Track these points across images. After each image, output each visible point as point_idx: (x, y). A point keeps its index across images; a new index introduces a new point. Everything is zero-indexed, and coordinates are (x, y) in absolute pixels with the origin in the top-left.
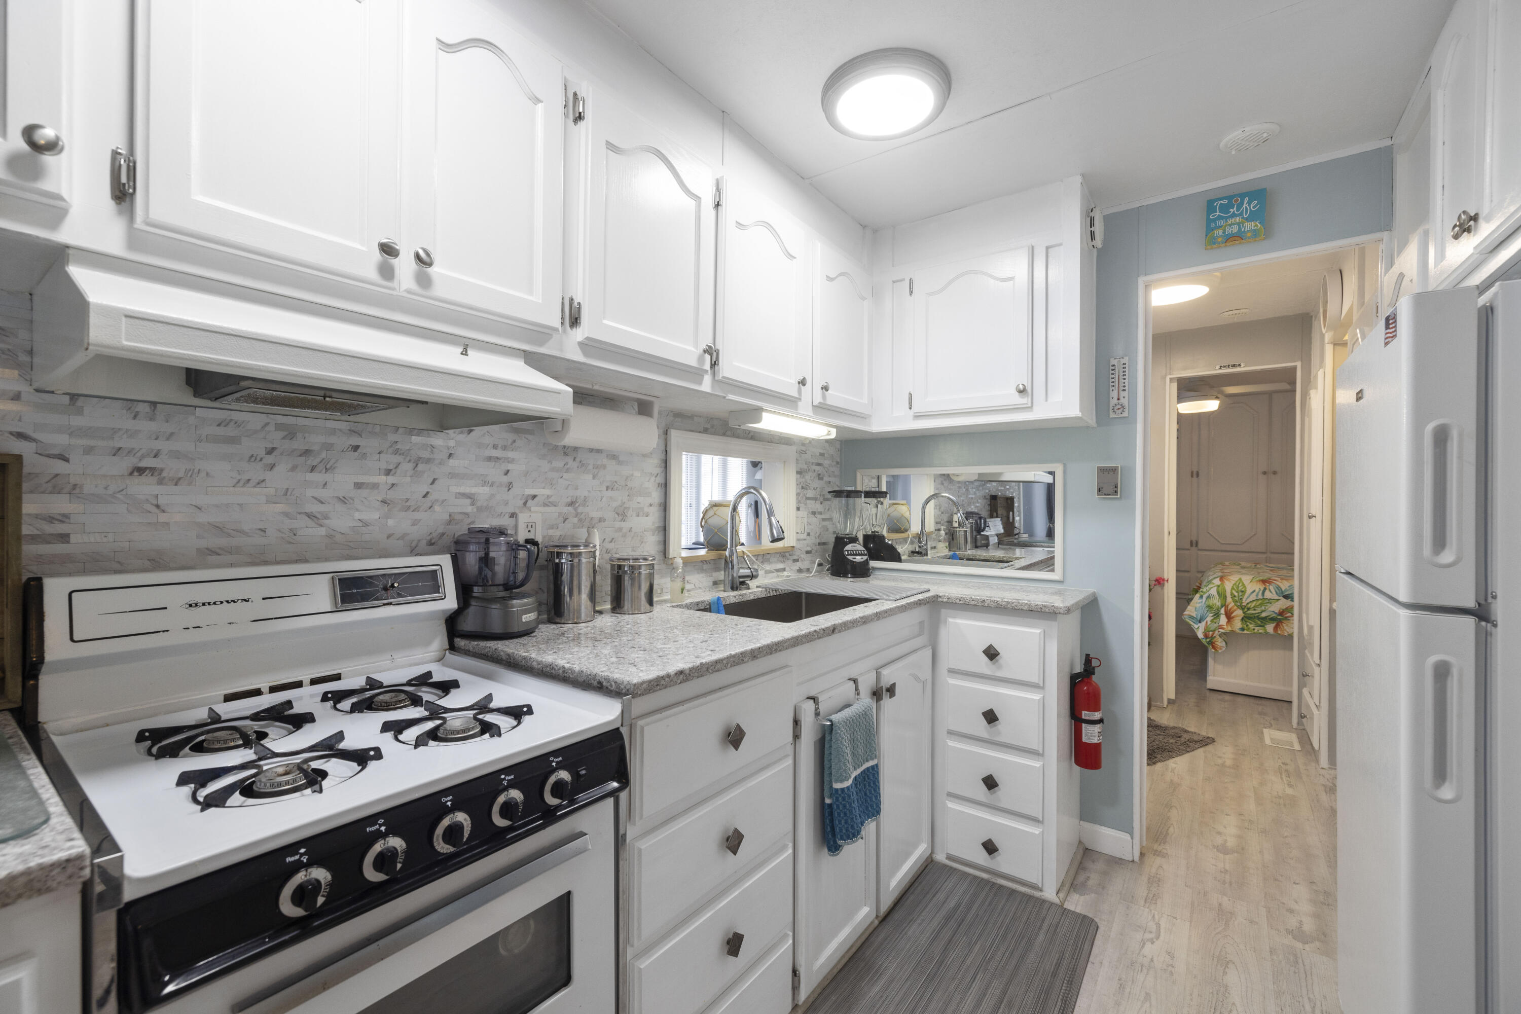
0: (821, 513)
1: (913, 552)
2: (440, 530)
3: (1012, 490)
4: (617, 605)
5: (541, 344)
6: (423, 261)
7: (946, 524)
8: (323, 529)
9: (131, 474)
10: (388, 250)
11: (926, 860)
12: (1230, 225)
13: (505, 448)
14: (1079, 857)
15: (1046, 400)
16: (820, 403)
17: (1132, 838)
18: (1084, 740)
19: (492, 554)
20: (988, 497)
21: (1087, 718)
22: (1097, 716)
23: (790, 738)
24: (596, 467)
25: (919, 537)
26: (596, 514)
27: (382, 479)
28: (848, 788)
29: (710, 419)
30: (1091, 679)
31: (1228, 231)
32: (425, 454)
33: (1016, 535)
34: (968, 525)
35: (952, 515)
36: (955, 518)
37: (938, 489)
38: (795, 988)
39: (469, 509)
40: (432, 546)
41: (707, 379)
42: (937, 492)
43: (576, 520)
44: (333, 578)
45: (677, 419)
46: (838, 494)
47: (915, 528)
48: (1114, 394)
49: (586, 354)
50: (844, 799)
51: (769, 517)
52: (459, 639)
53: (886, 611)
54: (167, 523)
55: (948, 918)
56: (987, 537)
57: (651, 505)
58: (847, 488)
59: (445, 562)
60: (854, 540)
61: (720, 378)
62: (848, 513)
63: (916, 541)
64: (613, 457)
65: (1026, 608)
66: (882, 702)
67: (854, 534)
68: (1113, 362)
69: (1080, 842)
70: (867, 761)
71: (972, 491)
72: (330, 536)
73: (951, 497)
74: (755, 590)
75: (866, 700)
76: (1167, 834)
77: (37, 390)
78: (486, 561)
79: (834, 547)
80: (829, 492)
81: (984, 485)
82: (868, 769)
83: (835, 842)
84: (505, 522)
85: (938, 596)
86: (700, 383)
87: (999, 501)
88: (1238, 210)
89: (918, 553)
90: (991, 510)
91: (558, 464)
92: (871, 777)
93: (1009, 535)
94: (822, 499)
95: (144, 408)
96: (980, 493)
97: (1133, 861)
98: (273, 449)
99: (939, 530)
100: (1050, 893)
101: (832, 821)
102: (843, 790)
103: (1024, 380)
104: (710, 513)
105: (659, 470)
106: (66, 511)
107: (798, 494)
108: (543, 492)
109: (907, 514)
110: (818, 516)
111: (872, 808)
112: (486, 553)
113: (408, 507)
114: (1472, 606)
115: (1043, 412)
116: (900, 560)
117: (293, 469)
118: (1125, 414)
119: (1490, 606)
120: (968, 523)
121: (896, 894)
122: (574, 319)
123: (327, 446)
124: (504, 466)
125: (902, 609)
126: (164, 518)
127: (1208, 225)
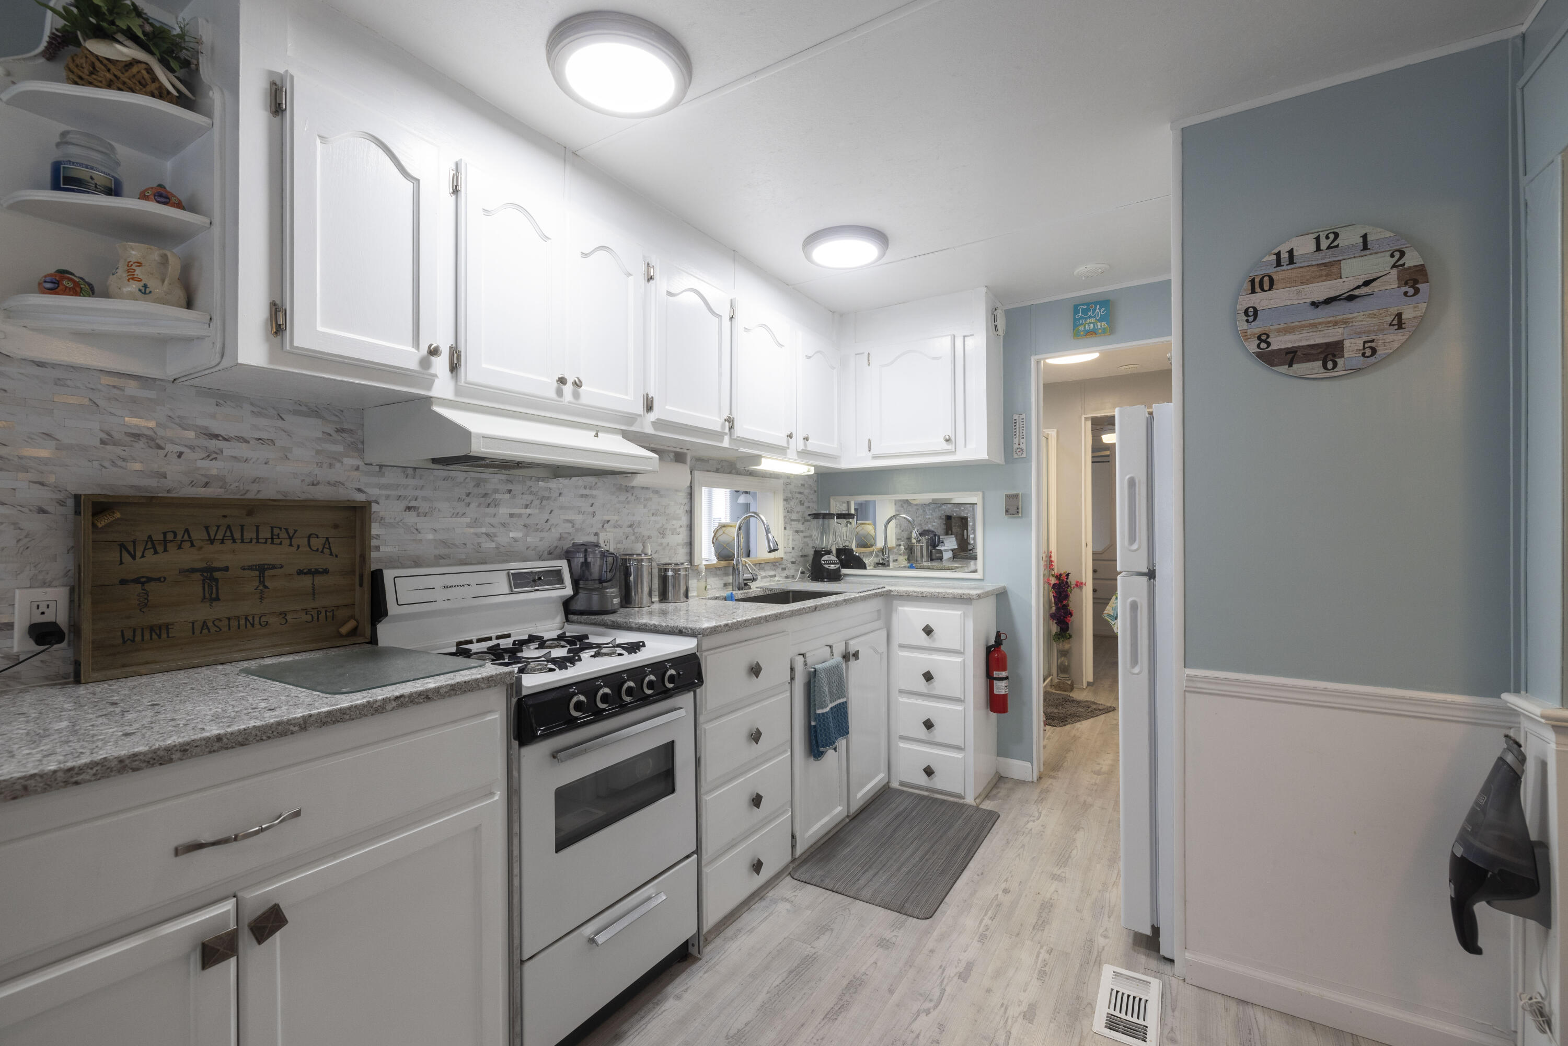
0: (802, 532)
1: (878, 564)
2: (555, 545)
3: (966, 511)
4: (664, 597)
5: (631, 424)
6: (577, 384)
7: (906, 540)
8: (494, 544)
9: (405, 511)
10: (562, 381)
11: (884, 786)
12: (1088, 324)
13: (591, 488)
14: (995, 781)
15: (965, 446)
16: (802, 450)
17: (1032, 765)
18: (995, 692)
19: (589, 560)
20: (944, 517)
21: (997, 676)
22: (1004, 674)
23: (788, 679)
24: (646, 500)
25: (882, 551)
26: (646, 533)
27: (523, 511)
28: (826, 712)
29: (720, 461)
30: (1000, 648)
31: (1087, 328)
32: (546, 494)
33: (970, 550)
34: (924, 541)
35: (910, 533)
36: (914, 535)
37: (898, 511)
38: (793, 847)
39: (571, 530)
40: (552, 554)
41: (727, 438)
42: (897, 513)
43: (633, 538)
44: (508, 573)
45: (698, 463)
46: (816, 516)
47: (880, 544)
48: (1016, 441)
49: (655, 429)
50: (824, 720)
51: (767, 534)
52: (572, 616)
53: (851, 599)
54: (421, 540)
55: (897, 817)
56: (941, 552)
57: (681, 526)
58: (823, 512)
59: (563, 564)
60: (829, 552)
61: (735, 437)
62: (824, 531)
63: (881, 554)
64: (656, 492)
65: (951, 596)
66: (849, 663)
67: (829, 547)
68: (1015, 417)
69: (996, 772)
70: (839, 698)
71: (929, 513)
72: (497, 548)
73: (908, 517)
74: (755, 588)
75: (838, 658)
76: (1062, 766)
77: (366, 464)
78: (586, 564)
79: (813, 559)
80: (809, 515)
81: (940, 507)
82: (840, 704)
83: (818, 751)
84: (592, 539)
85: (891, 591)
86: (722, 441)
87: (953, 520)
88: (1093, 313)
89: (882, 564)
90: (946, 529)
91: (622, 498)
92: (842, 709)
94: (803, 521)
95: (410, 471)
96: (937, 514)
97: (1032, 782)
98: (470, 493)
99: (900, 545)
100: (970, 800)
101: (816, 737)
102: (823, 714)
103: (949, 433)
104: (720, 532)
105: (686, 501)
106: (378, 533)
107: (785, 517)
108: (613, 518)
109: (871, 533)
110: (801, 534)
111: (843, 730)
112: (586, 559)
113: (538, 529)
114: (1145, 570)
115: (962, 455)
116: (865, 568)
117: (479, 506)
118: (1024, 455)
119: (1154, 570)
120: (924, 540)
121: (861, 803)
122: (649, 407)
123: (496, 491)
124: (591, 501)
125: (864, 598)
126: (420, 536)
127: (1075, 322)
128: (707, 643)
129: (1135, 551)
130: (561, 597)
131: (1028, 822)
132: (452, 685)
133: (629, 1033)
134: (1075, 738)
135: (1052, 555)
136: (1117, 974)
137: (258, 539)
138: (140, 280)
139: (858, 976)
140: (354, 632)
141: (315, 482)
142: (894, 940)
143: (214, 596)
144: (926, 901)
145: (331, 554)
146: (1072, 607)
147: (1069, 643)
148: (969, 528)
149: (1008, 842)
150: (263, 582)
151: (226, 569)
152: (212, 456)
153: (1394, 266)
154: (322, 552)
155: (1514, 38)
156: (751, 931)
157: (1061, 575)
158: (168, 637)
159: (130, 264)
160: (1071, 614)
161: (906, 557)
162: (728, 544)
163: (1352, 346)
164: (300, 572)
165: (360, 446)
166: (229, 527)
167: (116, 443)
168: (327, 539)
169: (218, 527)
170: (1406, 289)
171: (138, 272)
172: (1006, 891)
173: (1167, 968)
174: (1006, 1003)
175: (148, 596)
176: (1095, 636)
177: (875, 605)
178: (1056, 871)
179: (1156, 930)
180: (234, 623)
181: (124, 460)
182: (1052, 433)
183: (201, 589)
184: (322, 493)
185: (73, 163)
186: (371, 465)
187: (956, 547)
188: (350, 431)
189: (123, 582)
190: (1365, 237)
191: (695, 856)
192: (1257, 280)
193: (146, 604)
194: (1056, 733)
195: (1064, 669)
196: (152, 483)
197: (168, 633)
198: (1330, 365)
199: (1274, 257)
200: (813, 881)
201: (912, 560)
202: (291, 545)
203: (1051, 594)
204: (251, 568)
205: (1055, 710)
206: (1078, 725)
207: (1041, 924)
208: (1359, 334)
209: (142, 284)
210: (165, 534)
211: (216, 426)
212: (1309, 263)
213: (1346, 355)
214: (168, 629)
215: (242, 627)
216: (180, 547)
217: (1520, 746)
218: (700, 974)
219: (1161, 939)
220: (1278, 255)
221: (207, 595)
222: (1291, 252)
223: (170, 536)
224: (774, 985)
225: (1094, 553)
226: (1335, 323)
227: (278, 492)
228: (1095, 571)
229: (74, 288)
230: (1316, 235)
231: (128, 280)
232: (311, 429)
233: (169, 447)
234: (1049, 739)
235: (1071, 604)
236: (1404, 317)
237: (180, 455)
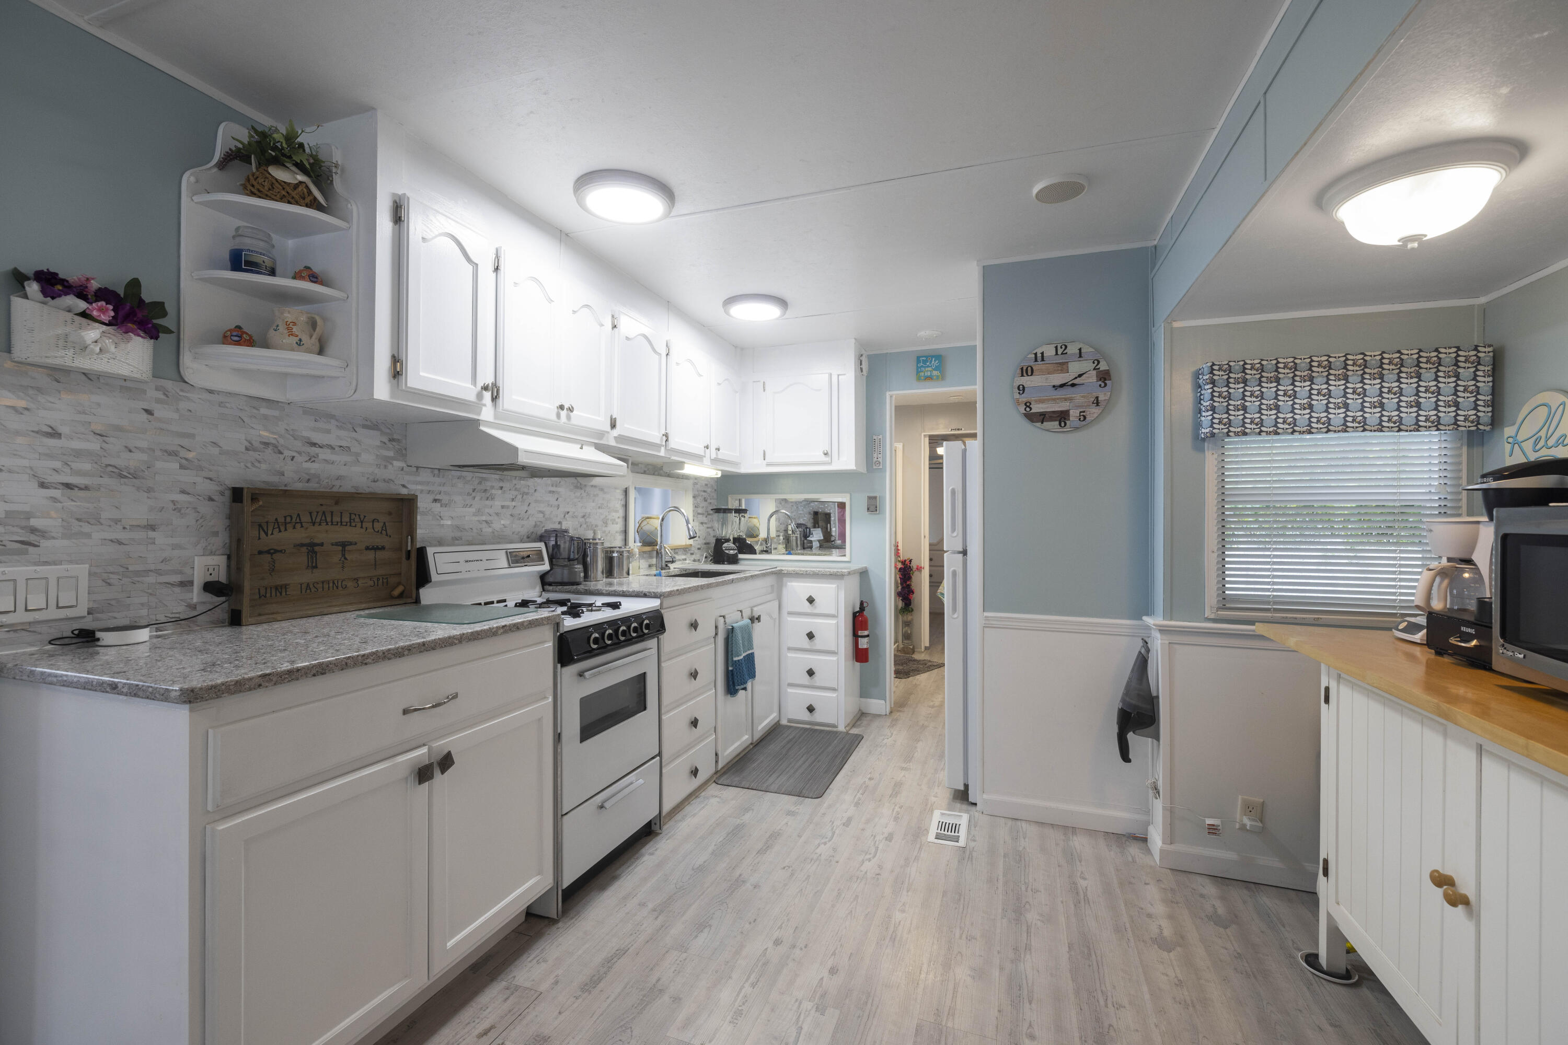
0: (706, 523)
1: (764, 550)
3: (829, 509)
4: (611, 574)
5: (601, 439)
6: (571, 410)
7: (784, 532)
8: (491, 529)
9: (434, 502)
10: (561, 407)
11: (776, 724)
12: (927, 371)
14: (859, 715)
15: (839, 459)
16: (714, 458)
17: (886, 704)
18: (859, 647)
19: (559, 543)
20: (812, 513)
21: (861, 635)
22: (866, 633)
23: (714, 634)
24: (595, 496)
25: (766, 540)
26: (595, 523)
27: (510, 503)
28: (741, 659)
29: (647, 465)
30: (863, 613)
31: (926, 374)
32: (526, 490)
34: (798, 533)
35: (787, 526)
36: (790, 528)
37: (778, 508)
38: (717, 762)
39: (543, 519)
40: (530, 538)
41: (663, 449)
42: (778, 510)
43: (587, 526)
44: (506, 552)
46: (718, 511)
47: (763, 535)
48: (875, 455)
49: (617, 442)
50: (737, 668)
52: (548, 586)
55: (788, 742)
56: (811, 542)
57: (619, 518)
58: (723, 507)
59: (540, 546)
60: (728, 540)
61: (669, 448)
62: (724, 523)
63: (764, 543)
64: (602, 490)
65: (828, 573)
66: (754, 624)
67: (727, 536)
68: (875, 437)
69: (860, 710)
70: (749, 650)
71: (801, 508)
72: (493, 533)
73: (787, 513)
74: (676, 567)
75: (746, 621)
76: (906, 704)
77: (408, 466)
78: (557, 546)
79: (715, 546)
80: (712, 510)
81: (809, 505)
82: (749, 653)
83: (733, 690)
85: (779, 571)
86: (659, 451)
87: (819, 516)
88: (930, 364)
89: (767, 550)
90: (815, 523)
91: (578, 494)
92: (751, 658)
93: (828, 542)
94: (708, 514)
95: (436, 472)
96: (807, 511)
97: (886, 715)
98: (475, 489)
99: (779, 536)
100: (841, 728)
101: (733, 679)
102: (739, 660)
103: (827, 448)
104: (643, 524)
105: (622, 497)
107: (693, 511)
109: (758, 525)
110: (706, 525)
111: (751, 675)
112: (556, 542)
113: (520, 518)
114: (961, 550)
115: (837, 466)
116: (756, 553)
117: (481, 499)
118: (881, 467)
119: (966, 550)
120: (798, 531)
121: (761, 734)
122: (613, 426)
123: (492, 487)
124: (556, 496)
125: (764, 575)
126: (442, 522)
127: (917, 369)
128: (668, 602)
129: (955, 537)
130: (538, 572)
131: (884, 739)
132: (530, 621)
133: (622, 875)
134: (916, 686)
135: (899, 545)
136: (942, 814)
137: (341, 522)
138: (297, 336)
139: (775, 831)
140: (401, 596)
141: (376, 479)
142: (797, 811)
143: (314, 565)
144: (817, 788)
145: (387, 535)
146: (913, 587)
147: (912, 615)
148: (832, 523)
149: (870, 752)
150: (344, 555)
151: (322, 544)
152: (312, 459)
153: (1094, 369)
154: (381, 533)
155: (1152, 247)
156: (694, 815)
157: (905, 561)
158: (286, 594)
159: (288, 323)
160: (913, 592)
161: (785, 546)
162: (651, 533)
163: (1074, 414)
164: (367, 548)
165: (404, 452)
166: (324, 513)
167: (255, 450)
168: (384, 523)
169: (318, 512)
170: (1100, 383)
171: (295, 329)
172: (870, 779)
173: (973, 808)
174: (874, 834)
175: (275, 563)
176: (931, 613)
177: (770, 581)
178: (904, 765)
179: (966, 786)
180: (326, 586)
181: (259, 462)
182: (899, 446)
183: (306, 558)
184: (380, 488)
185: (252, 251)
186: (411, 466)
187: (822, 538)
188: (398, 441)
189: (260, 553)
190: (1080, 350)
191: (658, 757)
192: (1025, 369)
193: (273, 569)
194: (903, 683)
195: (907, 637)
196: (275, 479)
197: (286, 592)
198: (1063, 424)
199: (1034, 356)
200: (734, 784)
201: (789, 549)
202: (362, 527)
203: (898, 576)
204: (337, 544)
205: (901, 668)
206: (918, 677)
207: (895, 793)
208: (1078, 407)
209: (298, 338)
210: (285, 517)
211: (317, 437)
212: (1052, 362)
213: (1071, 419)
214: (286, 588)
215: (331, 589)
216: (294, 528)
217: (1147, 643)
218: (664, 841)
219: (969, 792)
220: (1036, 354)
221: (310, 564)
222: (1042, 353)
223: (288, 519)
224: (719, 841)
225: (930, 545)
226: (1066, 399)
227: (352, 487)
228: (931, 560)
229: (249, 340)
230: (1055, 345)
231: (289, 336)
232: (372, 439)
233: (287, 453)
234: (896, 687)
235: (913, 584)
236: (1099, 399)
237: (292, 459)
